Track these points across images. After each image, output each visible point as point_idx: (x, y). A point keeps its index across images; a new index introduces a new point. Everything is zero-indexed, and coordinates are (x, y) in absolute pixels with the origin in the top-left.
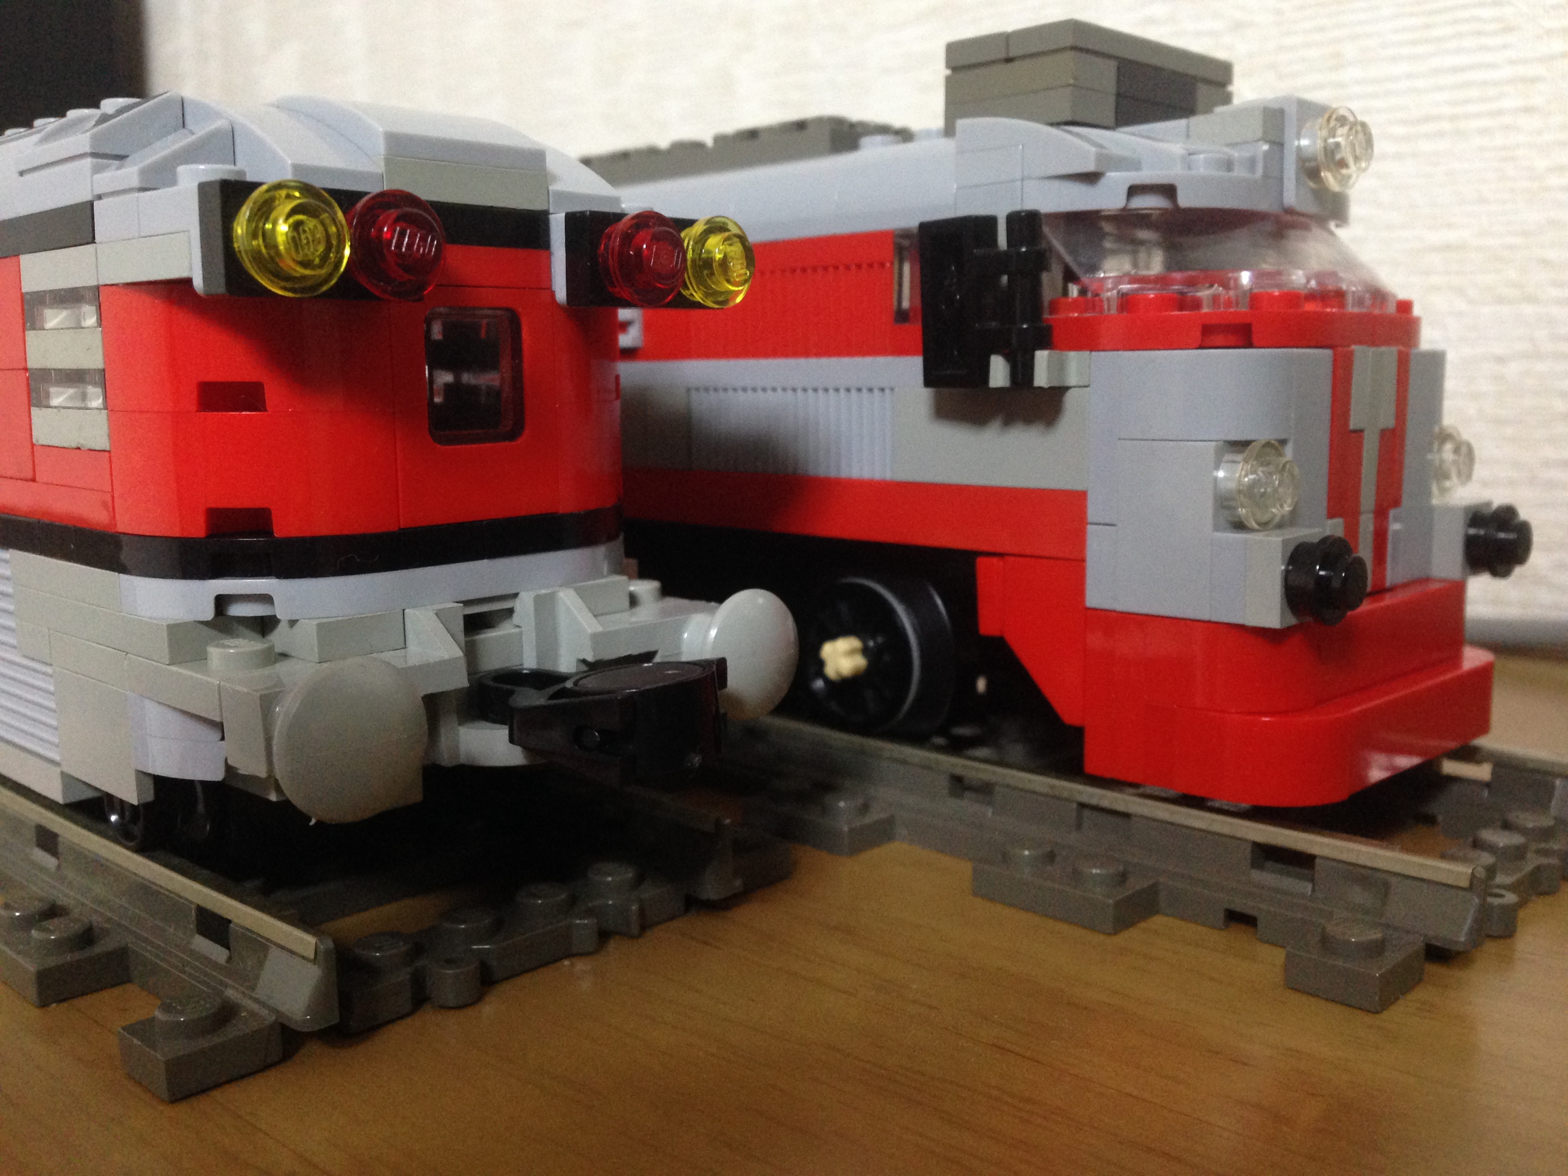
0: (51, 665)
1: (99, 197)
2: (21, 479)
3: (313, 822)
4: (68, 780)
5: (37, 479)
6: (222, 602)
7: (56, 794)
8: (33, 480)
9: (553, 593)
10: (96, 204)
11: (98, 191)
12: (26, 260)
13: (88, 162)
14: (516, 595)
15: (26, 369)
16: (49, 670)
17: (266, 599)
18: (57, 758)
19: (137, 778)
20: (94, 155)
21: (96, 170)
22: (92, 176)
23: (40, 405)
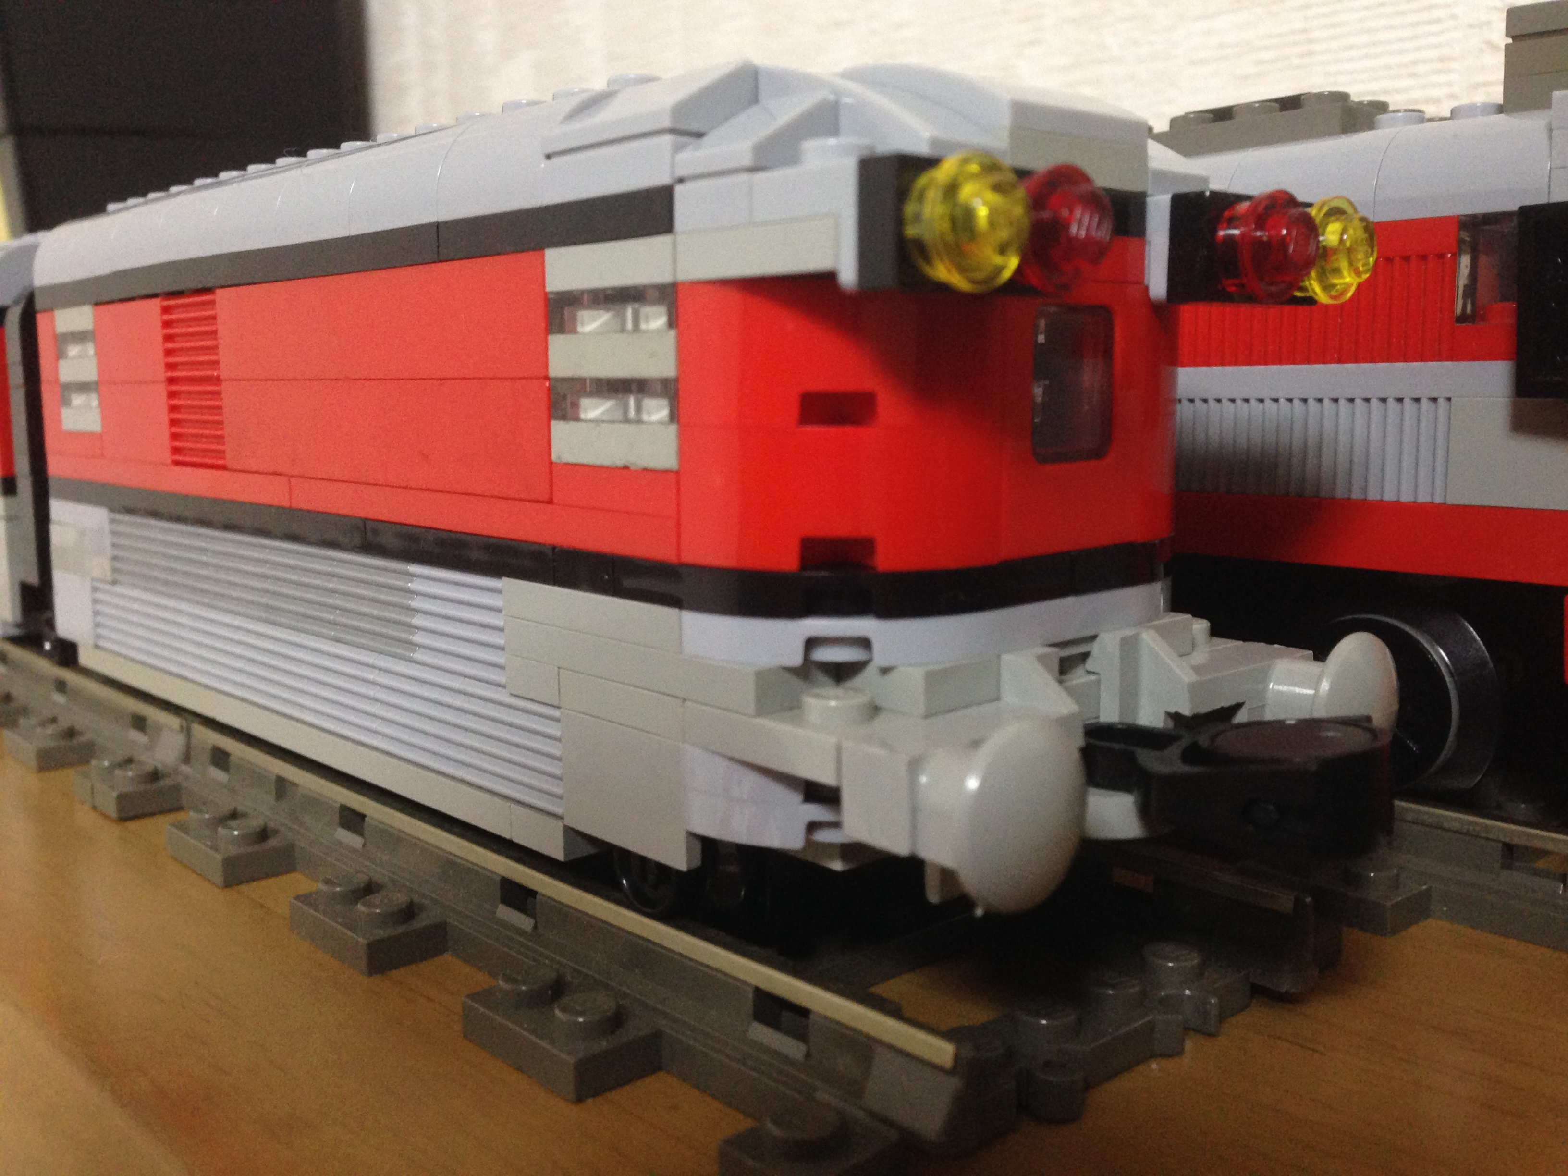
0: (559, 708)
1: (681, 180)
2: (529, 501)
3: (979, 912)
4: (572, 835)
5: (555, 501)
6: (811, 643)
7: (556, 850)
8: (550, 502)
9: (1138, 634)
10: (679, 190)
11: (680, 172)
12: (552, 255)
13: (667, 140)
14: (1094, 638)
15: (547, 378)
16: (556, 713)
17: (865, 643)
18: (559, 811)
19: (688, 843)
20: (672, 131)
21: (677, 149)
22: (673, 157)
23: (564, 417)
